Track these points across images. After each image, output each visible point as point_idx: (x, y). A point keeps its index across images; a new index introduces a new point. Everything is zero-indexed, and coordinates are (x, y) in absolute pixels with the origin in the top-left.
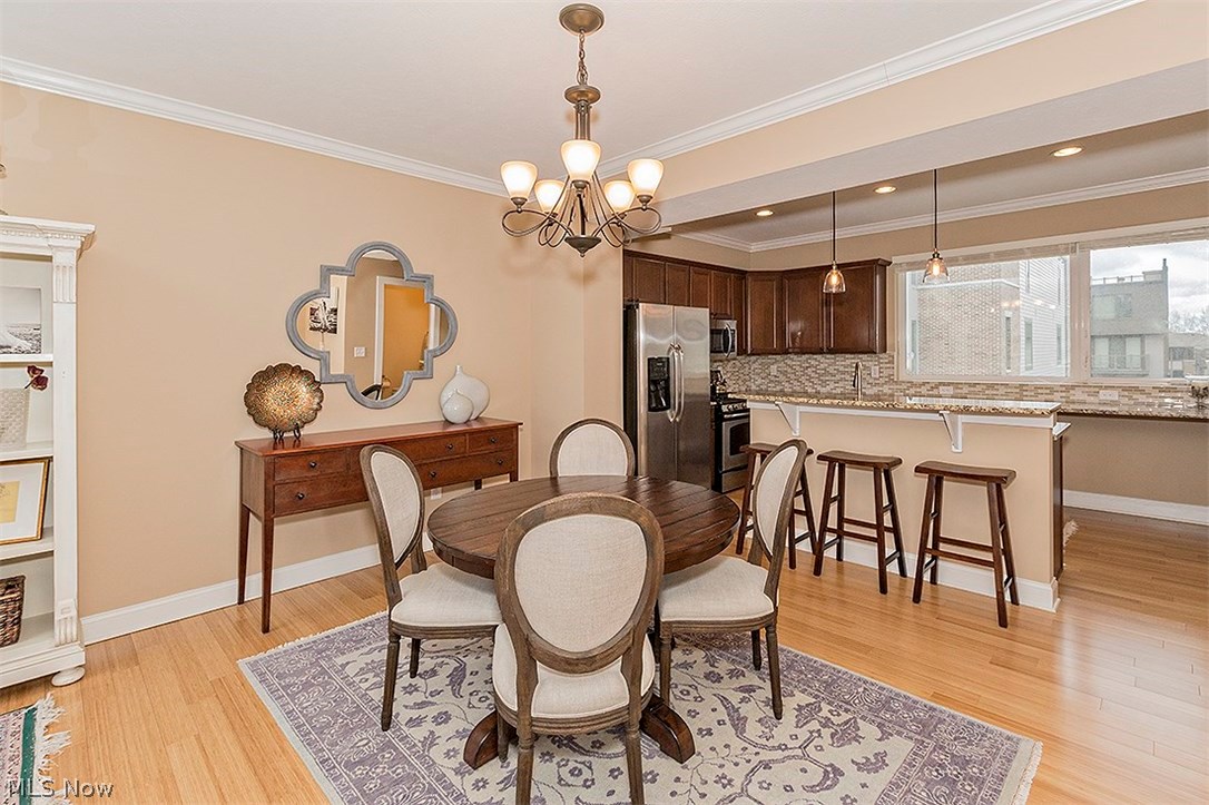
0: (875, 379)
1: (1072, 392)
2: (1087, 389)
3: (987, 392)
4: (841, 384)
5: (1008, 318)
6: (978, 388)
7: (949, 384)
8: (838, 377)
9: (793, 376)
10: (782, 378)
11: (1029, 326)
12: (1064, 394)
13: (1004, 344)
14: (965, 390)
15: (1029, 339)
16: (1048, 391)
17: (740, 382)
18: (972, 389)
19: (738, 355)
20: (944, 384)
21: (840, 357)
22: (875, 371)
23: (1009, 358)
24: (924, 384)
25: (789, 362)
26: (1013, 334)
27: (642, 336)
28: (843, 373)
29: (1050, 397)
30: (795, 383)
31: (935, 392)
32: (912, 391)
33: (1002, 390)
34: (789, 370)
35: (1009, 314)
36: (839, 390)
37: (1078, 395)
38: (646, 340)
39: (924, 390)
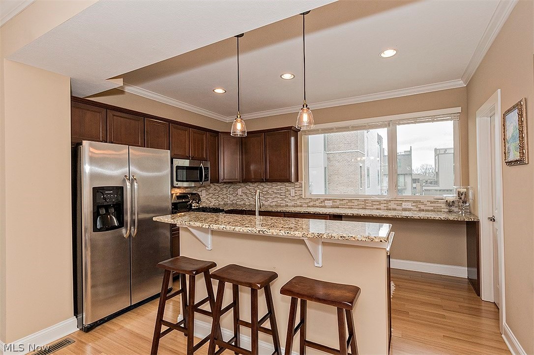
0: (293, 196)
1: (389, 203)
2: (396, 202)
3: (349, 204)
4: (275, 200)
5: (361, 167)
6: (344, 202)
7: (330, 200)
8: (274, 196)
9: (250, 196)
10: (244, 197)
11: (368, 170)
12: (385, 205)
13: (359, 177)
14: (338, 203)
15: (368, 175)
16: (378, 203)
17: (220, 199)
18: (341, 202)
19: (211, 183)
20: (328, 200)
21: (274, 184)
22: (293, 192)
23: (361, 183)
24: (317, 200)
25: (248, 187)
26: (363, 173)
27: (87, 168)
28: (276, 193)
29: (378, 207)
30: (251, 199)
31: (323, 204)
32: (311, 204)
33: (356, 203)
34: (248, 192)
35: (361, 165)
36: (274, 204)
37: (392, 205)
38: (91, 170)
39: (317, 203)
